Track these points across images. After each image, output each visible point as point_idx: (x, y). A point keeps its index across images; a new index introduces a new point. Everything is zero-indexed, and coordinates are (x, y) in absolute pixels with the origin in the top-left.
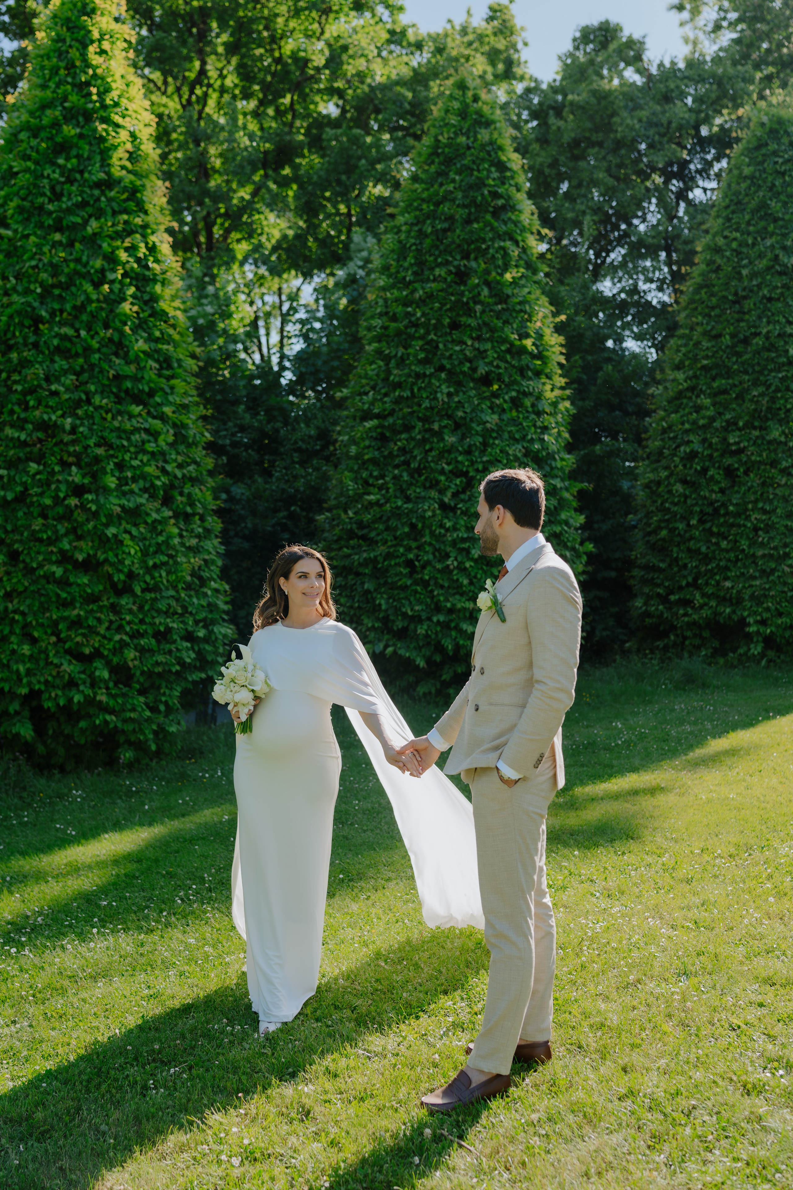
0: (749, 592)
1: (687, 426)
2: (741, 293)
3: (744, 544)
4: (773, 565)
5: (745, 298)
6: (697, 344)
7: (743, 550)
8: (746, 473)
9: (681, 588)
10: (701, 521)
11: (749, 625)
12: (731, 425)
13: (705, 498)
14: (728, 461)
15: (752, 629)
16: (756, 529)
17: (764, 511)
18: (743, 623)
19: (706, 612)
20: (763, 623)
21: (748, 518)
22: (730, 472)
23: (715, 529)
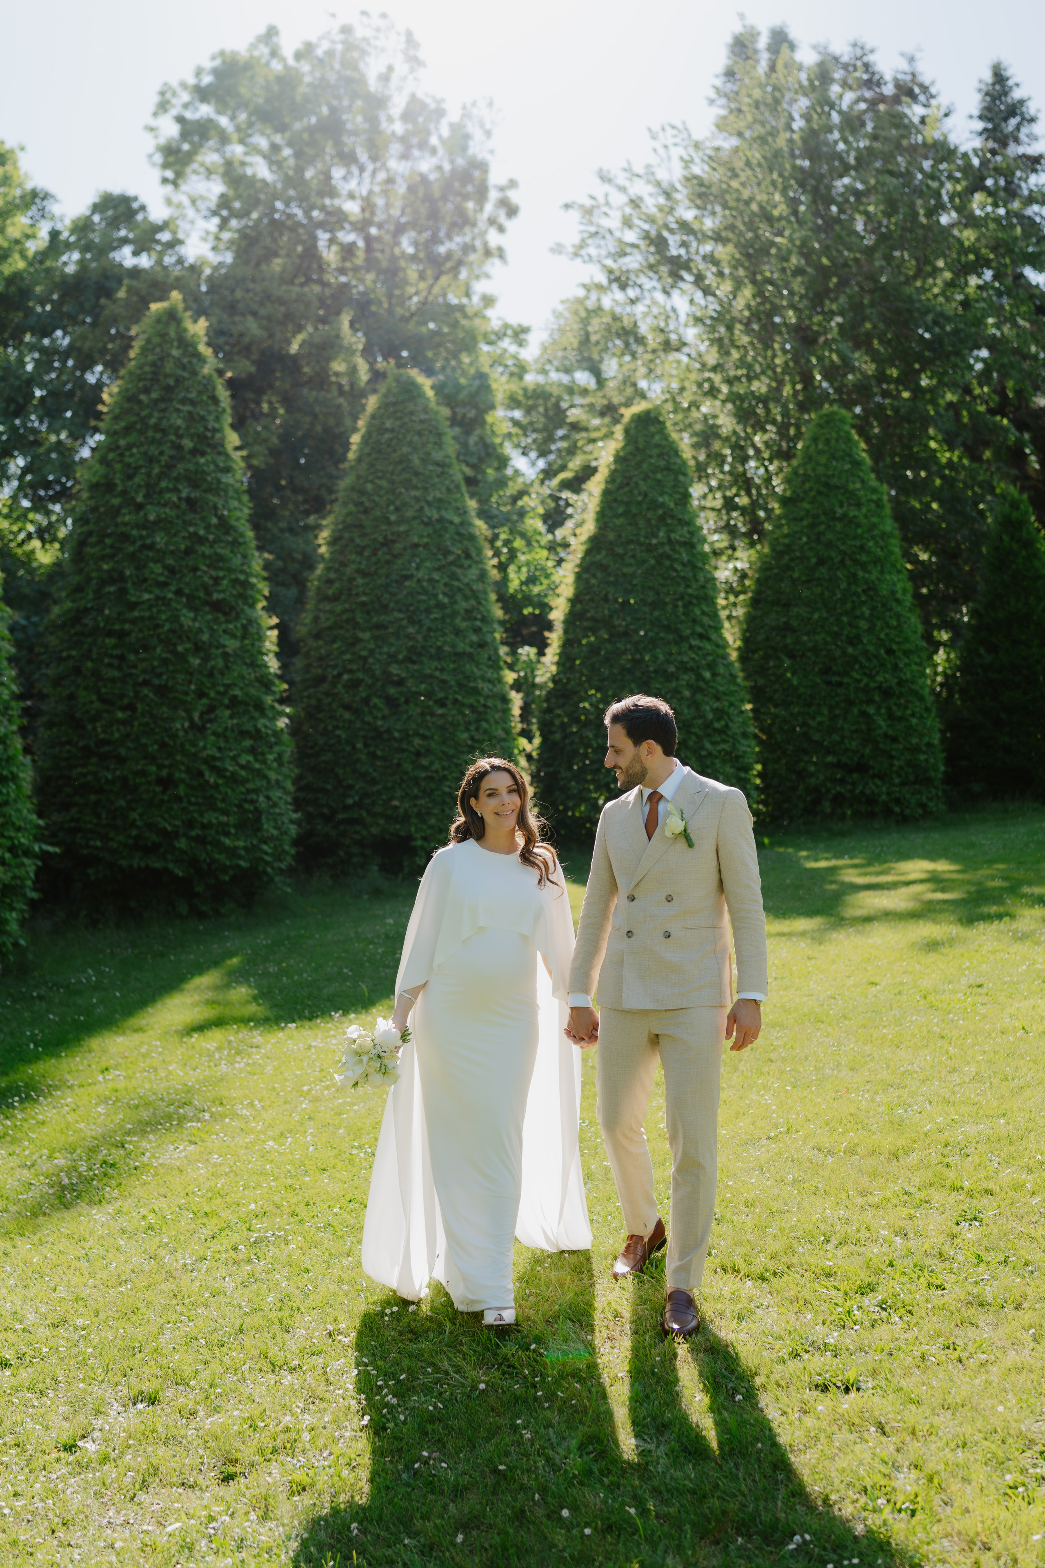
0: (415, 810)
1: (348, 656)
2: (390, 537)
3: (408, 766)
4: (433, 786)
5: (393, 542)
6: (351, 580)
7: (407, 773)
8: (407, 702)
9: (347, 808)
10: (366, 745)
11: (415, 839)
12: (393, 658)
13: (368, 723)
14: (392, 691)
15: (419, 843)
16: (418, 754)
17: (424, 737)
18: (410, 838)
19: (374, 830)
20: (425, 839)
21: (410, 743)
22: (391, 702)
23: (379, 753)
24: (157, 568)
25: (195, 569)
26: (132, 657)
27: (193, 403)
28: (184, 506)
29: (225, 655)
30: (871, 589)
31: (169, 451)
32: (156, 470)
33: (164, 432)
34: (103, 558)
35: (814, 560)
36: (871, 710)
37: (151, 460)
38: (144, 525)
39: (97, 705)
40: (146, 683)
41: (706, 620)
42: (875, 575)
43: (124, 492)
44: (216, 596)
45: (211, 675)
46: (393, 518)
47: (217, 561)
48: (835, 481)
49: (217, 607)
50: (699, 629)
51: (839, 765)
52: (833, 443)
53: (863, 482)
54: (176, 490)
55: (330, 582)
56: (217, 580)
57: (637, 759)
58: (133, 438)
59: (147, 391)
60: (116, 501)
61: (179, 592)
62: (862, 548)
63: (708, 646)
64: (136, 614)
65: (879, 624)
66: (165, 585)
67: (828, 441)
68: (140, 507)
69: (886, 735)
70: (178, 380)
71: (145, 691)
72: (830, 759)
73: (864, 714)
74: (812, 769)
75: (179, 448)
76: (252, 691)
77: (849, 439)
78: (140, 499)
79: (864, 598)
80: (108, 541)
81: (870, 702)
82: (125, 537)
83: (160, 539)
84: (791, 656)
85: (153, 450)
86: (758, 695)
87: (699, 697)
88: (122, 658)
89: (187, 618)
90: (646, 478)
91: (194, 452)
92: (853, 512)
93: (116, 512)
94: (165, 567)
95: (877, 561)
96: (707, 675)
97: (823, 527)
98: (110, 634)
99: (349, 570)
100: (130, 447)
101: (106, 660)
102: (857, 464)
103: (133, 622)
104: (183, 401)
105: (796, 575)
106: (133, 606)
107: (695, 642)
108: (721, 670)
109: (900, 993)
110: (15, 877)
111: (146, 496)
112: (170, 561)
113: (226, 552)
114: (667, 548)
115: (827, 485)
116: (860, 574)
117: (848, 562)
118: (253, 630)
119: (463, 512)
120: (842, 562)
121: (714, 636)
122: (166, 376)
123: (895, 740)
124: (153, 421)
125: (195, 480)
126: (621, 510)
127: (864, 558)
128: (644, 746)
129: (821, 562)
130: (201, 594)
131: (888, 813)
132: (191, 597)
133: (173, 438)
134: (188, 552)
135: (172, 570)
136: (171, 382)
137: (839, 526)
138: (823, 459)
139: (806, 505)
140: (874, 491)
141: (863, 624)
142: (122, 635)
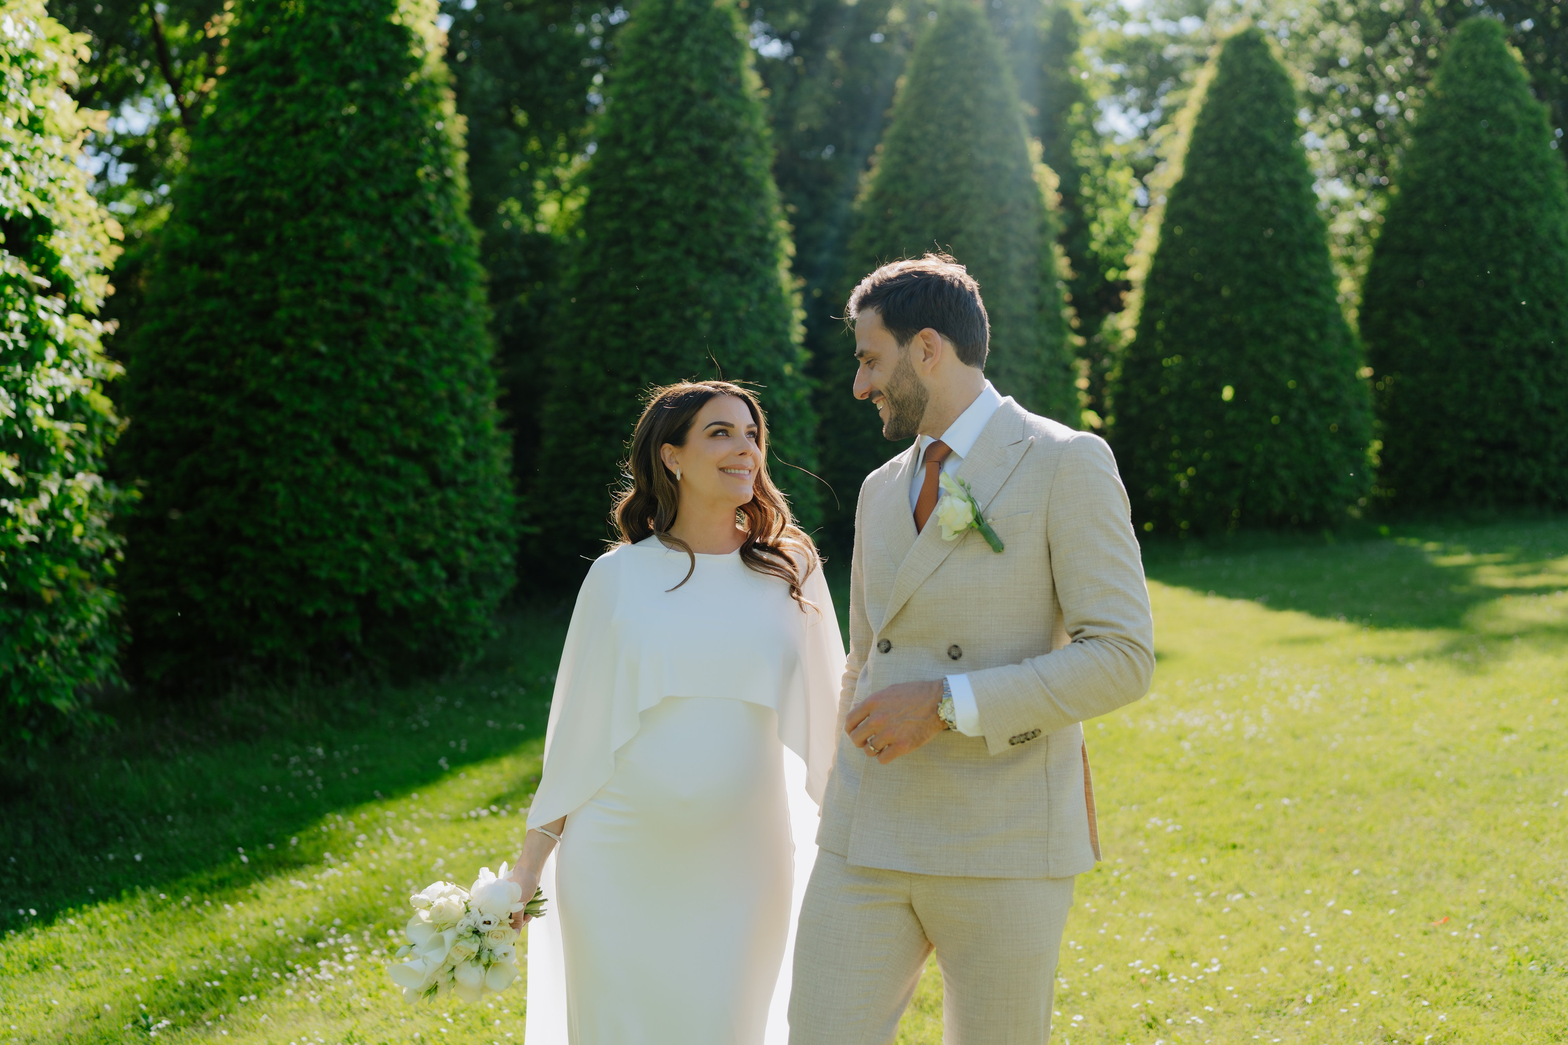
2: (938, 188)
5: (941, 193)
24: (665, 225)
25: (707, 226)
26: (638, 325)
27: (708, 42)
28: (694, 157)
29: (739, 321)
30: (1525, 231)
31: (680, 98)
32: (666, 117)
33: (675, 75)
34: (611, 217)
35: (1450, 199)
36: (1524, 376)
37: (659, 106)
38: (652, 178)
39: (601, 377)
40: (653, 352)
41: (1314, 273)
42: (1531, 211)
43: (632, 145)
44: (729, 254)
45: (723, 342)
46: (942, 166)
47: (732, 217)
48: (1481, 104)
49: (732, 266)
50: (1305, 283)
51: (1479, 442)
52: (1480, 59)
53: (1517, 101)
54: (686, 140)
55: (871, 242)
56: (731, 237)
57: (905, 370)
58: (641, 84)
59: (658, 31)
60: (622, 154)
61: (689, 252)
62: (1515, 182)
63: (1316, 304)
64: (642, 276)
65: (1534, 272)
66: (672, 244)
67: (1473, 58)
68: (647, 159)
69: (1543, 407)
70: (693, 18)
71: (651, 361)
72: (1469, 435)
73: (1515, 381)
74: (1445, 445)
75: (687, 91)
76: (768, 360)
77: (1501, 54)
78: (648, 149)
79: (1516, 240)
80: (616, 199)
81: (1521, 366)
82: (632, 194)
83: (667, 193)
84: (1422, 312)
85: (664, 96)
86: (1380, 361)
87: (1303, 363)
88: (628, 326)
89: (694, 278)
90: (1242, 109)
91: (708, 95)
92: (1502, 139)
93: (622, 165)
94: (675, 224)
95: (1534, 197)
96: (1313, 335)
97: (1462, 160)
98: (616, 299)
99: (893, 227)
100: (639, 93)
101: (612, 328)
102: (1510, 81)
103: (641, 285)
104: (696, 40)
105: (1429, 216)
106: (639, 268)
107: (1300, 298)
108: (1331, 330)
109: (1546, 748)
110: (483, 564)
111: (657, 148)
112: (679, 218)
113: (740, 206)
114: (1266, 191)
115: (1473, 110)
116: (1511, 212)
117: (1496, 199)
118: (771, 292)
119: (1022, 157)
120: (1490, 201)
121: (1322, 289)
122: (680, 13)
123: (1553, 411)
124: (662, 64)
125: (707, 127)
126: (1212, 147)
127: (1516, 193)
128: (918, 342)
129: (1462, 200)
130: (713, 253)
131: (1541, 498)
132: (702, 258)
133: (683, 81)
134: (700, 207)
135: (682, 229)
136: (683, 19)
137: (1484, 157)
138: (1467, 78)
139: (1443, 134)
140: (1533, 112)
141: (1514, 274)
142: (628, 300)
